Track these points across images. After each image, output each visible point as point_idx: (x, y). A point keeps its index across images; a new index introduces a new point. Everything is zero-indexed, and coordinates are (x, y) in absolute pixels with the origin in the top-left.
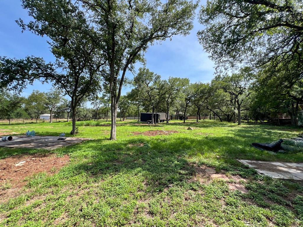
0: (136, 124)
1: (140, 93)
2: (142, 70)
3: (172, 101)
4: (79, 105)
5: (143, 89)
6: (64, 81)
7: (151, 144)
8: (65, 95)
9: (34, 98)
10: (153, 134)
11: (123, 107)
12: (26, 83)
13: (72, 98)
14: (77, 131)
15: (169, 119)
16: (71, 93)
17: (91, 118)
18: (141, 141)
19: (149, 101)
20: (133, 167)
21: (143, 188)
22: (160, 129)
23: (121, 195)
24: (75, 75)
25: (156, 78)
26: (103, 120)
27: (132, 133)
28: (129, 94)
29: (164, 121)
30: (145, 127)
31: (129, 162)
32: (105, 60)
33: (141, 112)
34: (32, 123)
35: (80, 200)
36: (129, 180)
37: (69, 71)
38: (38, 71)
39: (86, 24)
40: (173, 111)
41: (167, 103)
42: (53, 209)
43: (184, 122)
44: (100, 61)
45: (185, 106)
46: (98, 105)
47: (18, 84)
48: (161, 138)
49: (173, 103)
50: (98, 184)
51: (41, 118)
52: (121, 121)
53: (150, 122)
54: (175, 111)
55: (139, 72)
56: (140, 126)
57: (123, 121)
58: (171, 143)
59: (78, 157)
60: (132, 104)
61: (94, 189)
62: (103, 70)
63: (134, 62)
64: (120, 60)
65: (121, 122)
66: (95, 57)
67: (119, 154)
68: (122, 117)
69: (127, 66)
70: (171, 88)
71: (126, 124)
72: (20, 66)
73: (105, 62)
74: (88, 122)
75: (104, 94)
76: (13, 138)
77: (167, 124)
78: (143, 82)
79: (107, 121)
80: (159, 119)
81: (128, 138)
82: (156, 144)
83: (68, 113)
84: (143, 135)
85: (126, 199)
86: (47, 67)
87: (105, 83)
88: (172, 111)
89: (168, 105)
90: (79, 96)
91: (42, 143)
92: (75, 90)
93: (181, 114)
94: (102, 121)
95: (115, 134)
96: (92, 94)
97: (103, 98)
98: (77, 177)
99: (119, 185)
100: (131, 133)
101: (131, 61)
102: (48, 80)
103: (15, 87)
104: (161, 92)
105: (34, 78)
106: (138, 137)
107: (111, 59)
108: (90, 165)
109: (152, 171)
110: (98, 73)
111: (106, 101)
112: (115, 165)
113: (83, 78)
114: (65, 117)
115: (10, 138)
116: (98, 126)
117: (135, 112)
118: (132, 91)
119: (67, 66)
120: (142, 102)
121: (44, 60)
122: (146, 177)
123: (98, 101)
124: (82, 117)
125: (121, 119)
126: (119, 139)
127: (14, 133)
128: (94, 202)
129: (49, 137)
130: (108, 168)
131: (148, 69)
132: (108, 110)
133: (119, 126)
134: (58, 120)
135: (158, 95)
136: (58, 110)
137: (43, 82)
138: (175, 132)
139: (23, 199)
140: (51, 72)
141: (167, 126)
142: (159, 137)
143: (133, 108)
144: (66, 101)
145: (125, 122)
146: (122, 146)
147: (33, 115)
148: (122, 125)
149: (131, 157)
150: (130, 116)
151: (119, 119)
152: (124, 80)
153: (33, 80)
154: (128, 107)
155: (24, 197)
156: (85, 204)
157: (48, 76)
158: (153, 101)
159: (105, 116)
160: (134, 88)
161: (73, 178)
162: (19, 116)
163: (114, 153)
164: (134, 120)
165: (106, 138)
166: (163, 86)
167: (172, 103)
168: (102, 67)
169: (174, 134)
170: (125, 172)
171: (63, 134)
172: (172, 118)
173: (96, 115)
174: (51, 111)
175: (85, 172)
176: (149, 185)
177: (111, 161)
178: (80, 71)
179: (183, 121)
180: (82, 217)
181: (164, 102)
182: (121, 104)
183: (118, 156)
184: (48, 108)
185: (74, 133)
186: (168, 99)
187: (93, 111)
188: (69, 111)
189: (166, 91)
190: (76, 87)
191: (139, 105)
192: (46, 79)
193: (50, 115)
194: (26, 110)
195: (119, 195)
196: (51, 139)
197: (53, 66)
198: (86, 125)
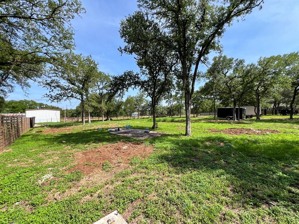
0: (212, 121)
1: (216, 86)
2: (217, 59)
3: (266, 89)
4: (157, 104)
5: (219, 81)
6: (146, 85)
7: (235, 145)
8: (147, 96)
9: (129, 101)
10: (236, 133)
11: (196, 103)
12: (124, 91)
13: (152, 98)
14: (157, 126)
15: (260, 113)
16: (151, 95)
17: (166, 115)
18: (221, 140)
19: (228, 94)
20: (214, 168)
21: (229, 194)
22: (247, 126)
23: (202, 193)
24: (153, 78)
25: (237, 64)
26: (177, 116)
27: (208, 129)
28: (203, 89)
29: (251, 116)
30: (224, 124)
31: (207, 160)
32: (176, 60)
33: (217, 107)
34: (128, 119)
35: (165, 185)
36: (210, 180)
37: (149, 76)
38: (130, 81)
39: (160, 32)
40: (267, 103)
41: (257, 94)
42: (147, 186)
43: (291, 118)
44: (172, 61)
45: (292, 95)
46: (172, 103)
47: (121, 93)
48: (250, 139)
49: (268, 92)
50: (178, 176)
51: (133, 115)
52: (194, 117)
53: (231, 119)
54: (271, 103)
55: (213, 62)
56: (217, 122)
57: (197, 117)
58: (268, 146)
59: (160, 148)
60: (206, 98)
61: (176, 179)
62: (175, 70)
63: (208, 53)
64: (192, 55)
65: (194, 119)
66: (168, 59)
67: (196, 150)
68: (195, 113)
69: (199, 59)
70: (264, 72)
71: (200, 120)
72: (121, 80)
73: (177, 62)
74: (164, 118)
75: (177, 92)
76: (120, 129)
77: (258, 120)
78: (219, 72)
79: (180, 118)
80: (245, 114)
81: (204, 136)
82: (243, 145)
83: (149, 111)
84: (222, 134)
85: (209, 199)
86: (135, 77)
87: (177, 81)
88: (265, 103)
89: (259, 96)
90: (157, 96)
91: (135, 134)
92: (154, 91)
93: (284, 107)
94: (176, 118)
95: (190, 131)
96: (167, 93)
97: (176, 96)
98: (161, 165)
99: (200, 182)
100: (207, 131)
101: (204, 52)
102: (137, 87)
103: (120, 95)
104: (245, 81)
105: (128, 87)
106: (216, 135)
107: (183, 56)
108: (170, 156)
109: (240, 177)
110: (171, 73)
111: (179, 98)
112: (193, 161)
113: (159, 80)
114: (147, 115)
115: (119, 130)
116: (173, 122)
117: (210, 108)
118: (205, 85)
119: (147, 73)
120: (219, 95)
121: (133, 72)
122: (232, 182)
123: (172, 99)
124: (159, 114)
125: (195, 115)
126: (194, 136)
127: (120, 126)
128: (177, 191)
129: (139, 130)
130: (186, 162)
131: (225, 56)
132: (181, 107)
133: (193, 122)
134: (143, 117)
135: (241, 84)
136: (142, 109)
137: (134, 88)
138: (273, 132)
139: (129, 172)
140: (138, 80)
141: (258, 123)
142: (247, 137)
143: (207, 103)
144: (147, 101)
145: (199, 118)
146: (199, 143)
147: (128, 114)
148: (196, 121)
149: (209, 155)
150: (204, 112)
151: (193, 115)
152: (197, 74)
153: (128, 88)
154: (201, 102)
155: (129, 171)
156: (169, 190)
157: (136, 83)
158: (234, 93)
159: (179, 112)
160: (208, 81)
161: (158, 165)
162: (121, 114)
163: (191, 149)
164: (209, 116)
165: (181, 133)
166: (248, 72)
167: (265, 93)
168: (174, 67)
169: (273, 134)
170: (204, 171)
171: (147, 128)
172: (265, 112)
173: (171, 112)
174: (138, 110)
175: (166, 162)
176: (237, 193)
177: (188, 156)
178: (157, 75)
179: (289, 117)
180: (168, 201)
181: (251, 92)
182: (193, 100)
183: (196, 153)
184: (137, 108)
185: (154, 127)
186: (258, 88)
187: (167, 109)
188: (150, 109)
189: (254, 78)
190: (155, 89)
191: (215, 100)
192: (135, 86)
193: (137, 113)
194: (125, 110)
195: (201, 192)
196: (140, 131)
197: (139, 75)
198: (163, 121)
